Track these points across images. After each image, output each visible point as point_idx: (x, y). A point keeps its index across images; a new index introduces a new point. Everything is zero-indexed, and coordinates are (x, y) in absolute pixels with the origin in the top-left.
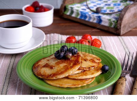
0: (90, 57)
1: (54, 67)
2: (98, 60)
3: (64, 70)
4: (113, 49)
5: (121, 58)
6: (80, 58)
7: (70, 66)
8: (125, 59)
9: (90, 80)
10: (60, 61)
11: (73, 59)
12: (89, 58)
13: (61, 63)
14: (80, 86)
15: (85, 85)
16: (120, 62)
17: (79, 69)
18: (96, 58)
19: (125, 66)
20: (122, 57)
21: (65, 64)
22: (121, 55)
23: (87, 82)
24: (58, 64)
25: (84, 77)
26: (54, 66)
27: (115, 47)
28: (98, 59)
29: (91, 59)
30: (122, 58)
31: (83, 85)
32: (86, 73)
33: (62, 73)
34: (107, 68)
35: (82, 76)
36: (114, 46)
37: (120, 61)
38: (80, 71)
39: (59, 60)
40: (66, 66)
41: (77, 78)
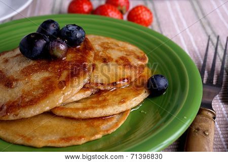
0: (118, 50)
1: (14, 84)
2: (138, 58)
3: (41, 91)
4: (176, 26)
5: (196, 49)
6: (92, 53)
7: (58, 81)
8: (206, 55)
9: (114, 121)
10: (35, 63)
11: (70, 57)
12: (115, 54)
13: (36, 71)
14: (83, 141)
15: (98, 136)
16: (194, 60)
17: (85, 88)
18: (135, 54)
19: (208, 72)
20: (198, 47)
21: (46, 74)
22: (196, 42)
23: (104, 126)
24: (27, 72)
25: (98, 112)
26: (17, 80)
27: (182, 23)
28: (141, 55)
29: (122, 58)
30: (199, 50)
31: (93, 138)
32: (105, 100)
33: (33, 102)
34: (162, 83)
35: (93, 108)
36: (178, 20)
37: (194, 57)
38: (88, 93)
39: (32, 63)
40: (48, 79)
41: (76, 116)
